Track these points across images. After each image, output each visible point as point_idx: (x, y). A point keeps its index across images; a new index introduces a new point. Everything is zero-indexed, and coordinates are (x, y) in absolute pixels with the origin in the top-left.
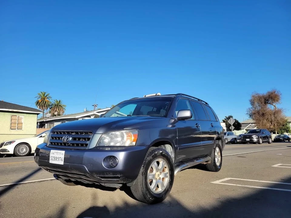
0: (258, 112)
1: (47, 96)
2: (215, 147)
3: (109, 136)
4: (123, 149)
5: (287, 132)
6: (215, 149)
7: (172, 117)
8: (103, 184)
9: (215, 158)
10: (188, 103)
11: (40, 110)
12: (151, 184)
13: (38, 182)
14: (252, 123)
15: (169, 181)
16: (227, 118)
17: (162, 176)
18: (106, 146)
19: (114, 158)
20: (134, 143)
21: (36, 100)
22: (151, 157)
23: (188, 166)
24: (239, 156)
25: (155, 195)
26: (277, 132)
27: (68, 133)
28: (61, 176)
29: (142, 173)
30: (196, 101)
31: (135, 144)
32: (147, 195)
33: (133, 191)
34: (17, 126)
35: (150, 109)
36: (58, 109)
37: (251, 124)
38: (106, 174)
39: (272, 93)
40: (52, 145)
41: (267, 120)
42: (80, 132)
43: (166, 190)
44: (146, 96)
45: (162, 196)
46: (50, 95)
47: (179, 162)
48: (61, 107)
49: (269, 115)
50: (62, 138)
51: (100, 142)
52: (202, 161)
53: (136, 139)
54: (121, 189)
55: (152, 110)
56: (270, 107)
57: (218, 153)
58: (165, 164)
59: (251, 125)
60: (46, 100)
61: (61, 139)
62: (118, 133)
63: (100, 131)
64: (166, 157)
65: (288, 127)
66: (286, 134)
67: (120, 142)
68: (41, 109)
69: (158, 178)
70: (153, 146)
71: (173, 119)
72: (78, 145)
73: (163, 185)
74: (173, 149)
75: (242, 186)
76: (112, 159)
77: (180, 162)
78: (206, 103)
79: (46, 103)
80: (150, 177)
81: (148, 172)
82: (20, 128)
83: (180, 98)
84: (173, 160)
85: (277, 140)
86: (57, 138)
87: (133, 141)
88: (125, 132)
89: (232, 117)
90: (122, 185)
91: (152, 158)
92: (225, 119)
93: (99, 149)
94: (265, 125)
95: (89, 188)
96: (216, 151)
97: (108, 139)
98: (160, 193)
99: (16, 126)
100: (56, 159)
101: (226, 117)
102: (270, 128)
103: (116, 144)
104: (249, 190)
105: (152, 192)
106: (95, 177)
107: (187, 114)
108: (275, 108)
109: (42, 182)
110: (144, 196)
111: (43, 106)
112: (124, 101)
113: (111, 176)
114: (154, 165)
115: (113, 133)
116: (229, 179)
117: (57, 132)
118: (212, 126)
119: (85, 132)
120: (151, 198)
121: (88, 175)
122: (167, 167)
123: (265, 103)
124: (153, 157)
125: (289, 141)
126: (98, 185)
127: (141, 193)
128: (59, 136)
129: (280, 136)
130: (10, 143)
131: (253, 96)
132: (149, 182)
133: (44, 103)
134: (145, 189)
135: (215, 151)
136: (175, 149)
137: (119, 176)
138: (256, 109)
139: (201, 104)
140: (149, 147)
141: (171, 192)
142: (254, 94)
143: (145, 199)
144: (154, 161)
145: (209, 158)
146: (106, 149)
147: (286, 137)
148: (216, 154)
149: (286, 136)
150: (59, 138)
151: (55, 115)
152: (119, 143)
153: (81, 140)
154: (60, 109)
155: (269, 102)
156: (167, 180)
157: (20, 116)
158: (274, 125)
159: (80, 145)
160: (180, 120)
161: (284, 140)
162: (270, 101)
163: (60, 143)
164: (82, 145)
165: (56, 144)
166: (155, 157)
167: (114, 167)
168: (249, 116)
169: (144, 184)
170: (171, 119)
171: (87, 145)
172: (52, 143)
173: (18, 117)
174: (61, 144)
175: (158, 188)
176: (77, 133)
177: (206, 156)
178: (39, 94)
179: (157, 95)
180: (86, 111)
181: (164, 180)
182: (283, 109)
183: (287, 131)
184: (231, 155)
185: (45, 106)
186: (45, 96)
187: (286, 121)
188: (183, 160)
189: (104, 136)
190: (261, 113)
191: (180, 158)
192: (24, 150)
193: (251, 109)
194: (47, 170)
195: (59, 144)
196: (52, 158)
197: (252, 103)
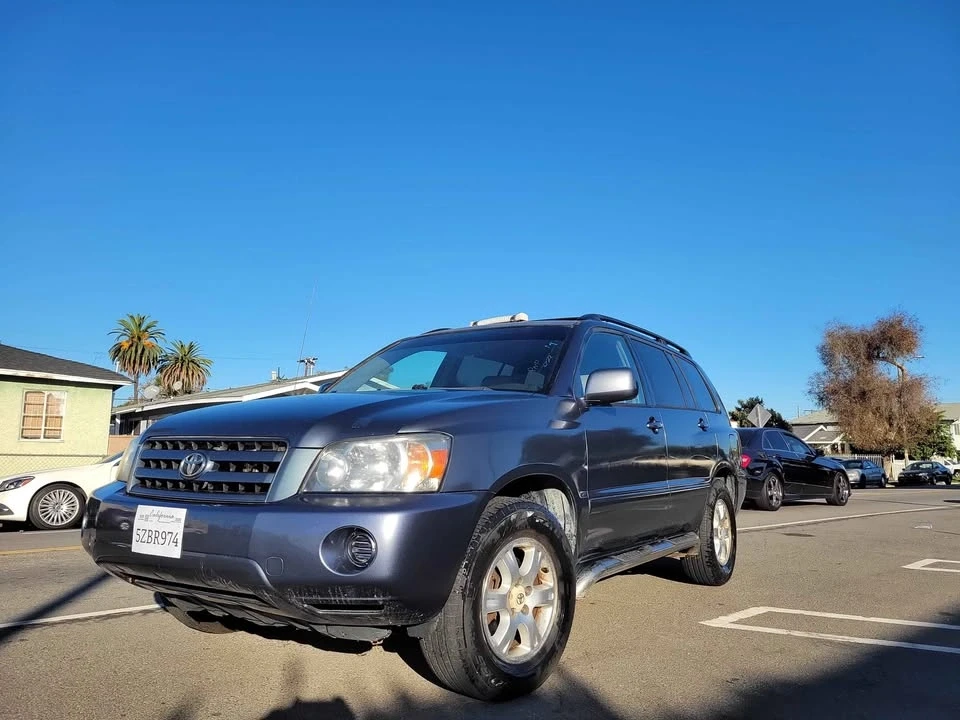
0: (847, 387)
1: (148, 327)
2: (712, 499)
3: (346, 457)
4: (393, 501)
5: (943, 455)
6: (713, 508)
7: (569, 393)
8: (322, 630)
9: (712, 538)
10: (620, 346)
11: (126, 374)
12: (493, 629)
13: (97, 617)
14: (826, 425)
15: (557, 620)
16: (745, 407)
17: (531, 601)
18: (333, 490)
19: (362, 535)
20: (435, 483)
21: (112, 342)
22: (493, 534)
23: (621, 563)
24: (788, 531)
25: (505, 670)
26: (910, 453)
27: (202, 444)
28: (174, 600)
29: (464, 590)
30: (646, 343)
31: (437, 487)
32: (479, 671)
33: (428, 655)
34: (43, 427)
35: (492, 368)
36: (184, 370)
37: (822, 427)
38: (333, 591)
39: (892, 326)
40: (146, 487)
41: (874, 413)
42: (243, 442)
43: (548, 650)
44: (479, 324)
45: (534, 674)
46: (158, 326)
47: (590, 552)
48: (195, 366)
49: (884, 398)
50: (179, 462)
51: (313, 479)
52: (669, 549)
53: (444, 467)
54: (388, 646)
55: (500, 373)
56: (887, 372)
57: (721, 522)
58: (542, 557)
59: (822, 430)
60: (146, 341)
61: (174, 465)
62: (378, 445)
63: (315, 440)
64: (547, 533)
65: (946, 438)
66: (937, 459)
67: (383, 479)
68: (130, 373)
69: (519, 608)
70: (501, 493)
71: (574, 401)
72: (233, 487)
73: (535, 633)
74: (571, 505)
75: (806, 635)
76: (354, 539)
77: (595, 551)
78: (682, 351)
79: (146, 352)
80: (489, 604)
81: (485, 585)
82: (52, 435)
83: (595, 330)
84: (573, 542)
85: (908, 481)
86: (162, 463)
87: (432, 476)
88: (404, 443)
89: (760, 403)
90: (390, 632)
91: (498, 536)
92: (739, 410)
93: (311, 501)
94: (870, 431)
95: (275, 641)
96: (716, 515)
97: (342, 467)
98: (525, 660)
99: (40, 427)
100: (154, 536)
101: (740, 402)
102: (886, 440)
103: (371, 484)
104: (836, 650)
105: (496, 660)
106: (292, 604)
107: (621, 382)
108: (901, 373)
109: (109, 620)
110: (469, 670)
111: (135, 362)
112: (403, 340)
113: (349, 599)
114: (505, 559)
115: (362, 445)
116: (763, 610)
117: (163, 443)
118: (703, 428)
119: (260, 443)
120: (493, 681)
121: (267, 596)
122: (549, 569)
123: (870, 357)
124: (501, 531)
125: (948, 483)
126: (306, 630)
127: (457, 663)
128: (170, 454)
129: (918, 468)
130: (17, 482)
131: (830, 335)
132: (485, 621)
133: (139, 352)
134: (471, 647)
135: (713, 513)
136: (578, 505)
137: (379, 599)
138: (841, 378)
139: (666, 353)
140: (488, 496)
141: (564, 657)
142: (832, 328)
143: (473, 681)
144: (504, 549)
145: (692, 538)
146: (333, 501)
147: (937, 471)
148: (716, 524)
149: (937, 467)
150: (169, 463)
151: (175, 393)
152: (382, 483)
153: (246, 470)
154: (190, 373)
155: (881, 355)
156: (549, 616)
157: (53, 393)
158: (900, 429)
159: (241, 488)
160: (595, 404)
161: (931, 479)
162: (885, 351)
163: (171, 481)
164: (250, 488)
165: (158, 483)
166: (510, 531)
167: (364, 568)
168: (817, 401)
169: (468, 630)
170: (565, 400)
171: (265, 487)
172: (143, 481)
173: (48, 396)
174: (175, 483)
175: (519, 642)
176: (232, 446)
177: (682, 531)
178: (123, 322)
179: (517, 319)
180: (278, 378)
181: (541, 615)
182: (929, 376)
183: (943, 452)
184: (761, 530)
185: (141, 364)
186: (143, 327)
187: (938, 416)
188: (605, 544)
189: (328, 455)
190: (856, 390)
191: (597, 538)
192: (65, 508)
193: (824, 378)
194: (125, 576)
195: (169, 485)
196: (141, 533)
197: (827, 356)
